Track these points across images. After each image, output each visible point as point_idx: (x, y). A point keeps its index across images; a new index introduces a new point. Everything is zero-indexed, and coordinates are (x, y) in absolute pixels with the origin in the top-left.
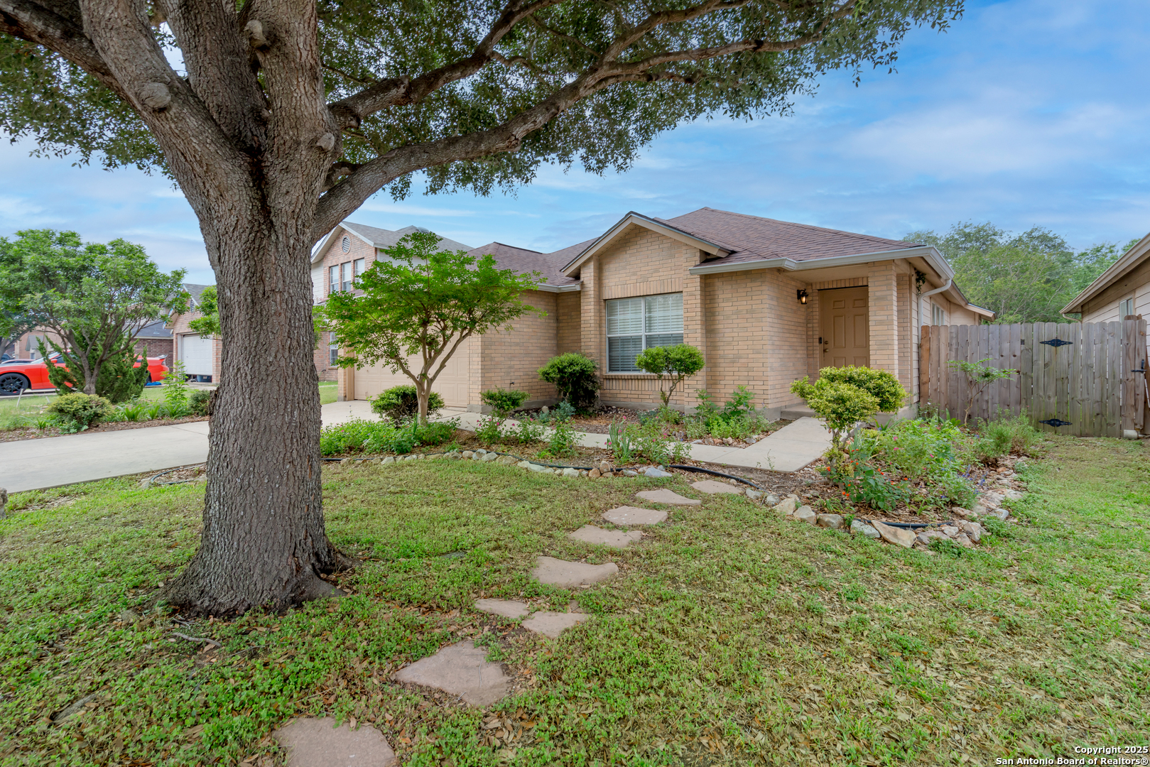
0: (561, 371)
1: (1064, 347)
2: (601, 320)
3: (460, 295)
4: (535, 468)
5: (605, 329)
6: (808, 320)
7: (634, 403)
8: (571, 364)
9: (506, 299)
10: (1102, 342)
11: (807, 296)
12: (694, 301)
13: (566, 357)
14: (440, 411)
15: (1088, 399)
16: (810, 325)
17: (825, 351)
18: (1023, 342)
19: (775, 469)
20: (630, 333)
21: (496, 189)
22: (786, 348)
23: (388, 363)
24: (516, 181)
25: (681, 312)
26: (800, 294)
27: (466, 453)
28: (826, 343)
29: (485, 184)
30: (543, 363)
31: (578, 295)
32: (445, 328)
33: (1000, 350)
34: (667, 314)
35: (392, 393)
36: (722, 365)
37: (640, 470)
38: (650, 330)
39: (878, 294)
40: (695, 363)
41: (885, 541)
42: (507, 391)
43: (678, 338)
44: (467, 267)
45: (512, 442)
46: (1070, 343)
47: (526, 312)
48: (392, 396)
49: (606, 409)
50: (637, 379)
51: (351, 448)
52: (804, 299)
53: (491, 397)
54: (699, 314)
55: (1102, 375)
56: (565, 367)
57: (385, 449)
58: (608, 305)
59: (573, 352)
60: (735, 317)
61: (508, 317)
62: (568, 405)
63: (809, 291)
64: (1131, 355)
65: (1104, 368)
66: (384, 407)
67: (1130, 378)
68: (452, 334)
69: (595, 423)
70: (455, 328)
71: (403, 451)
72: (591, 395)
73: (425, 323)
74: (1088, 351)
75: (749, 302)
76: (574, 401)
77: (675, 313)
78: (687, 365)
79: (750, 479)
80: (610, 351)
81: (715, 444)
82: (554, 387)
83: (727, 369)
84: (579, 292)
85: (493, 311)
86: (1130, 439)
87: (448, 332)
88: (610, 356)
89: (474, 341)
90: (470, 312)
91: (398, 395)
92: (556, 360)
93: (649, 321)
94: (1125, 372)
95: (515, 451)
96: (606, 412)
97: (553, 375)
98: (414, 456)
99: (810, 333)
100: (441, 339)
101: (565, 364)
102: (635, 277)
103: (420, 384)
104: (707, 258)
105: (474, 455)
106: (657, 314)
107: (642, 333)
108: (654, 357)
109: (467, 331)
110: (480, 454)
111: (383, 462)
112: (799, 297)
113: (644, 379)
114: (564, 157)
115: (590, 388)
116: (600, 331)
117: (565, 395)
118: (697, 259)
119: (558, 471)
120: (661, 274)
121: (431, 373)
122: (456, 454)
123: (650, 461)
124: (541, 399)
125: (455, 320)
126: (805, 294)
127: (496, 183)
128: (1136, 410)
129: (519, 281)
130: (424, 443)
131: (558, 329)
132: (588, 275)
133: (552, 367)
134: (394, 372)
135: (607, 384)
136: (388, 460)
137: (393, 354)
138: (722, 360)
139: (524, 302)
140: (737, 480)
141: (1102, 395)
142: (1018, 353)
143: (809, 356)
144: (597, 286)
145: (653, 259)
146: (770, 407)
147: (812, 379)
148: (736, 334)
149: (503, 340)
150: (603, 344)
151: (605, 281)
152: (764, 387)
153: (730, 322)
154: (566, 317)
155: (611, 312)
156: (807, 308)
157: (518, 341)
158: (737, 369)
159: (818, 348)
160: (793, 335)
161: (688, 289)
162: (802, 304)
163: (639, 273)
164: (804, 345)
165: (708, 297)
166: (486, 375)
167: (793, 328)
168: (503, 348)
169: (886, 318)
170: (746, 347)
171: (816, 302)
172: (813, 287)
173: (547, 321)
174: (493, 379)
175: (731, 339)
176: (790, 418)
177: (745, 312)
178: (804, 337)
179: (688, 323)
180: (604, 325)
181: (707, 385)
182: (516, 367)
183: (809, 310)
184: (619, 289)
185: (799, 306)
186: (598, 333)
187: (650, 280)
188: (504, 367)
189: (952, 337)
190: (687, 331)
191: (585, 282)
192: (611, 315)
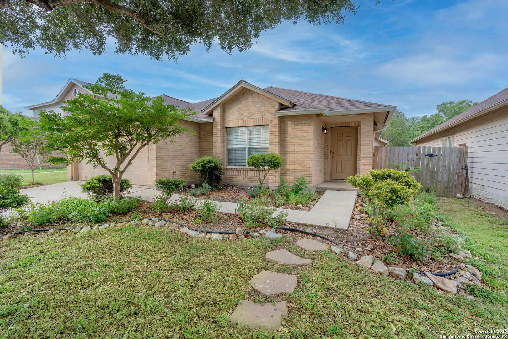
0: (203, 166)
1: (434, 157)
2: (224, 138)
3: (141, 119)
4: (192, 233)
5: (226, 144)
6: (326, 142)
7: (241, 183)
8: (209, 162)
9: (171, 123)
10: (450, 156)
11: (327, 130)
12: (275, 130)
13: (206, 158)
14: (130, 190)
15: (443, 181)
16: (326, 144)
17: (332, 157)
18: (417, 155)
19: (338, 227)
20: (240, 146)
21: (165, 57)
22: (318, 155)
23: (91, 161)
24: (177, 54)
25: (268, 136)
27: (145, 221)
28: (333, 153)
29: (157, 52)
30: (192, 161)
31: (211, 124)
32: (132, 139)
33: (408, 158)
34: (261, 136)
35: (96, 180)
36: (288, 164)
37: (261, 232)
38: (250, 145)
39: (366, 130)
40: (278, 163)
41: (438, 288)
42: (172, 180)
43: (266, 149)
44: (146, 102)
45: (175, 210)
46: (437, 156)
47: (183, 131)
48: (95, 182)
49: (227, 186)
50: (243, 170)
51: (60, 219)
52: (325, 131)
53: (162, 183)
54: (278, 137)
55: (449, 171)
56: (205, 164)
57: (85, 220)
58: (227, 130)
59: (208, 155)
60: (296, 139)
61: (172, 134)
62: (207, 185)
63: (327, 128)
64: (461, 162)
65: (450, 167)
66: (90, 188)
67: (460, 172)
68: (136, 144)
69: (222, 194)
70: (138, 140)
71: (99, 221)
72: (218, 179)
73: (117, 136)
74: (444, 160)
75: (303, 132)
76: (210, 182)
77: (264, 136)
78: (274, 164)
79: (327, 236)
80: (228, 155)
81: (293, 209)
82: (198, 174)
83: (291, 166)
84: (212, 123)
85: (163, 130)
86: (459, 198)
87: (134, 142)
88: (228, 158)
89: (151, 148)
90: (148, 130)
91: (100, 181)
92: (200, 160)
93: (250, 140)
94: (459, 169)
95: (177, 219)
96: (227, 188)
97: (198, 168)
98: (107, 225)
99: (326, 148)
100: (129, 147)
101: (206, 162)
102: (243, 116)
103: (114, 175)
104: (282, 107)
105: (150, 223)
106: (254, 136)
107: (246, 146)
108: (257, 159)
109: (146, 142)
110: (154, 222)
111: (82, 231)
112: (323, 130)
113: (247, 170)
114: (208, 41)
115: (218, 175)
116: (224, 144)
117: (205, 178)
118: (277, 107)
119: (208, 236)
120: (257, 115)
121: (122, 168)
122: (137, 222)
123: (265, 225)
124: (191, 180)
125: (138, 135)
126: (325, 129)
127: (164, 52)
128: (462, 186)
129: (179, 113)
130: (115, 214)
131: (200, 142)
132: (217, 114)
133: (198, 163)
134: (95, 167)
135: (227, 173)
136: (86, 229)
137: (94, 156)
138: (289, 161)
139: (181, 126)
140: (321, 237)
141: (449, 179)
142: (415, 160)
143: (325, 159)
144: (222, 120)
145: (253, 107)
146: (312, 185)
147: (326, 171)
148: (296, 148)
149: (169, 148)
150: (225, 151)
151: (226, 118)
152: (310, 175)
153: (294, 141)
154: (204, 137)
155: (229, 134)
156: (326, 136)
157: (178, 148)
158: (296, 166)
159: (330, 155)
160: (320, 149)
161: (271, 124)
162: (324, 134)
163: (245, 114)
164: (324, 154)
165: (282, 128)
166: (159, 168)
167: (321, 145)
168: (169, 152)
169: (369, 142)
170: (301, 155)
171: (330, 133)
172: (329, 126)
173: (194, 138)
174: (163, 170)
175: (294, 150)
176: (320, 190)
177: (301, 136)
178: (324, 150)
179: (271, 141)
180: (225, 141)
181: (280, 173)
182: (176, 163)
183: (327, 137)
184: (234, 122)
185: (323, 134)
186: (222, 145)
187: (251, 118)
188: (169, 163)
189: (388, 152)
190: (271, 146)
191: (215, 118)
192: (229, 136)
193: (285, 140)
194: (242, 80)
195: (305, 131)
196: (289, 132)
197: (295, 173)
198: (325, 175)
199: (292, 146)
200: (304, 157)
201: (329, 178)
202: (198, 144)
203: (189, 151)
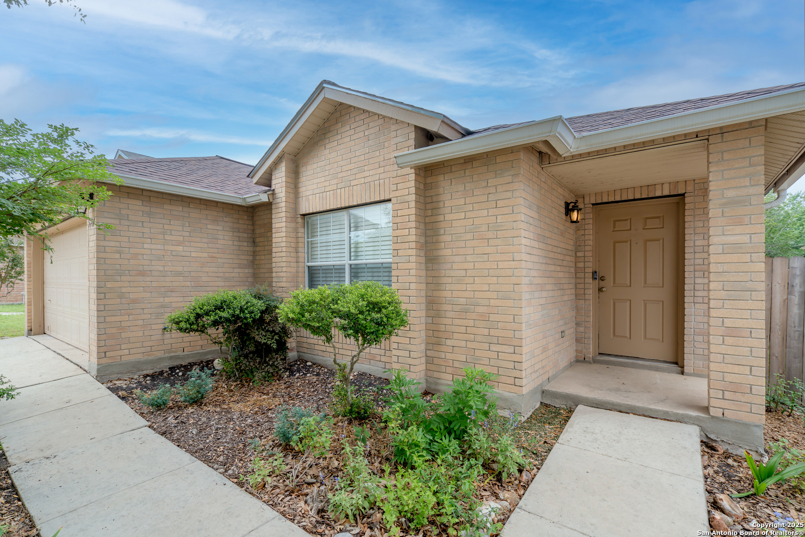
2: (297, 242)
5: (303, 255)
6: (578, 247)
11: (579, 210)
12: (406, 212)
16: (579, 254)
17: (600, 290)
20: (332, 261)
22: (549, 287)
26: (569, 209)
28: (602, 279)
31: (268, 206)
36: (448, 315)
38: (354, 257)
39: (730, 194)
52: (575, 216)
58: (306, 221)
60: (469, 236)
63: (581, 206)
75: (491, 212)
80: (310, 286)
84: (269, 204)
93: (354, 244)
99: (581, 265)
102: (335, 182)
104: (431, 143)
106: (364, 234)
107: (346, 262)
112: (568, 210)
116: (298, 257)
118: (412, 141)
120: (367, 174)
126: (575, 207)
131: (254, 254)
132: (280, 181)
138: (449, 307)
143: (579, 296)
144: (292, 196)
145: (358, 153)
146: (525, 391)
147: (582, 329)
148: (471, 266)
149: (146, 268)
150: (300, 275)
151: (302, 190)
152: (516, 358)
153: (462, 244)
154: (262, 239)
155: (311, 231)
156: (578, 229)
157: (181, 269)
158: (471, 323)
159: (591, 286)
160: (558, 268)
161: (398, 193)
162: (572, 222)
163: (340, 175)
164: (573, 281)
165: (429, 206)
166: (108, 319)
167: (560, 257)
168: (148, 279)
169: (746, 238)
170: (486, 288)
171: (591, 222)
172: (587, 200)
173: (235, 243)
174: (123, 324)
175: (463, 273)
176: (557, 403)
177: (484, 228)
178: (573, 270)
179: (398, 246)
180: (300, 250)
181: (427, 343)
182: (174, 305)
183: (582, 232)
184: (318, 198)
185: (569, 224)
186: (294, 260)
187: (353, 183)
188: (149, 305)
189: (794, 276)
190: (397, 260)
191: (276, 191)
192: (313, 236)
193: (437, 242)
194: (325, 82)
195: (496, 211)
196: (449, 217)
197: (470, 345)
198: (578, 340)
199: (457, 259)
200: (494, 295)
201: (591, 352)
202: (251, 258)
203: (221, 275)
